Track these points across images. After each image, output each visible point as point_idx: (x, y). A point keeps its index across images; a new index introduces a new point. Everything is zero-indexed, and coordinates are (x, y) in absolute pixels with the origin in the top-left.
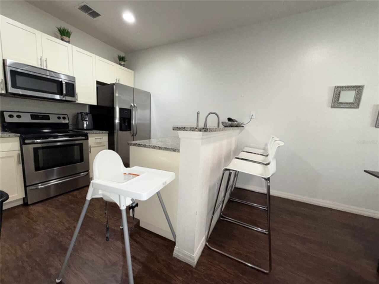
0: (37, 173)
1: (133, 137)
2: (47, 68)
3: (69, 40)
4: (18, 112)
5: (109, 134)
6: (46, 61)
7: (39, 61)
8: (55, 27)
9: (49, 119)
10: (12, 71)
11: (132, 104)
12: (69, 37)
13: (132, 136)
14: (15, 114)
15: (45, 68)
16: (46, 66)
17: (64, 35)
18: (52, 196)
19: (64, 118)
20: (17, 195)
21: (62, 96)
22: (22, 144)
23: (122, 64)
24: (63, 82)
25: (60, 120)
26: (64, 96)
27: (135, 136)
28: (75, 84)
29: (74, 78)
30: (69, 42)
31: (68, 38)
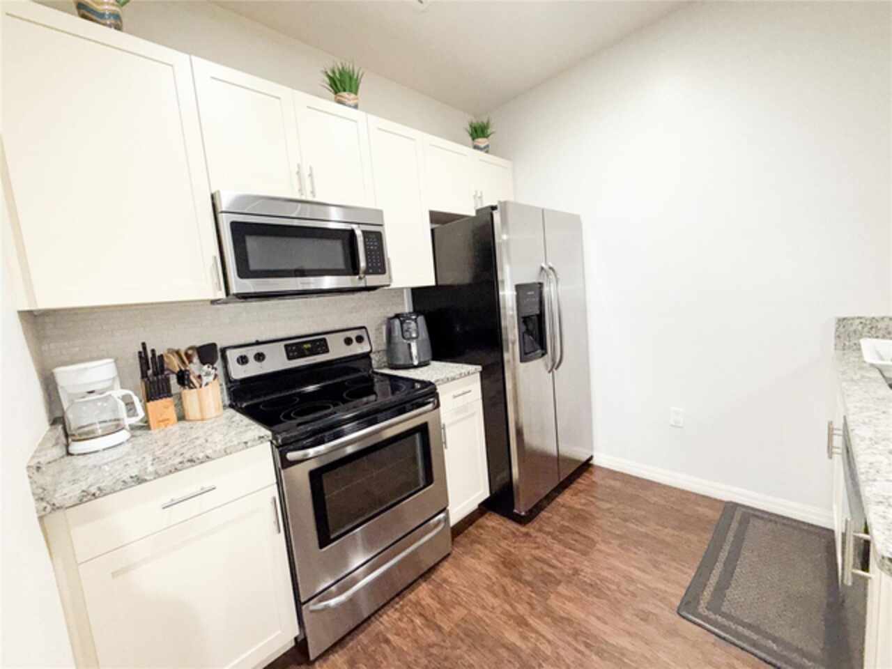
0: (325, 552)
1: (551, 374)
2: (314, 196)
3: (355, 101)
4: (258, 343)
5: (481, 373)
6: (310, 175)
7: (295, 178)
8: (322, 71)
9: (326, 351)
10: (235, 226)
11: (544, 265)
12: (356, 93)
13: (549, 372)
14: (250, 353)
15: (310, 198)
16: (313, 192)
17: (345, 90)
18: (366, 615)
19: (360, 339)
20: (279, 632)
21: (357, 277)
22: (279, 465)
23: (482, 146)
24: (358, 233)
25: (351, 346)
26: (362, 276)
27: (556, 369)
28: (384, 231)
29: (379, 213)
30: (356, 107)
31: (353, 96)
